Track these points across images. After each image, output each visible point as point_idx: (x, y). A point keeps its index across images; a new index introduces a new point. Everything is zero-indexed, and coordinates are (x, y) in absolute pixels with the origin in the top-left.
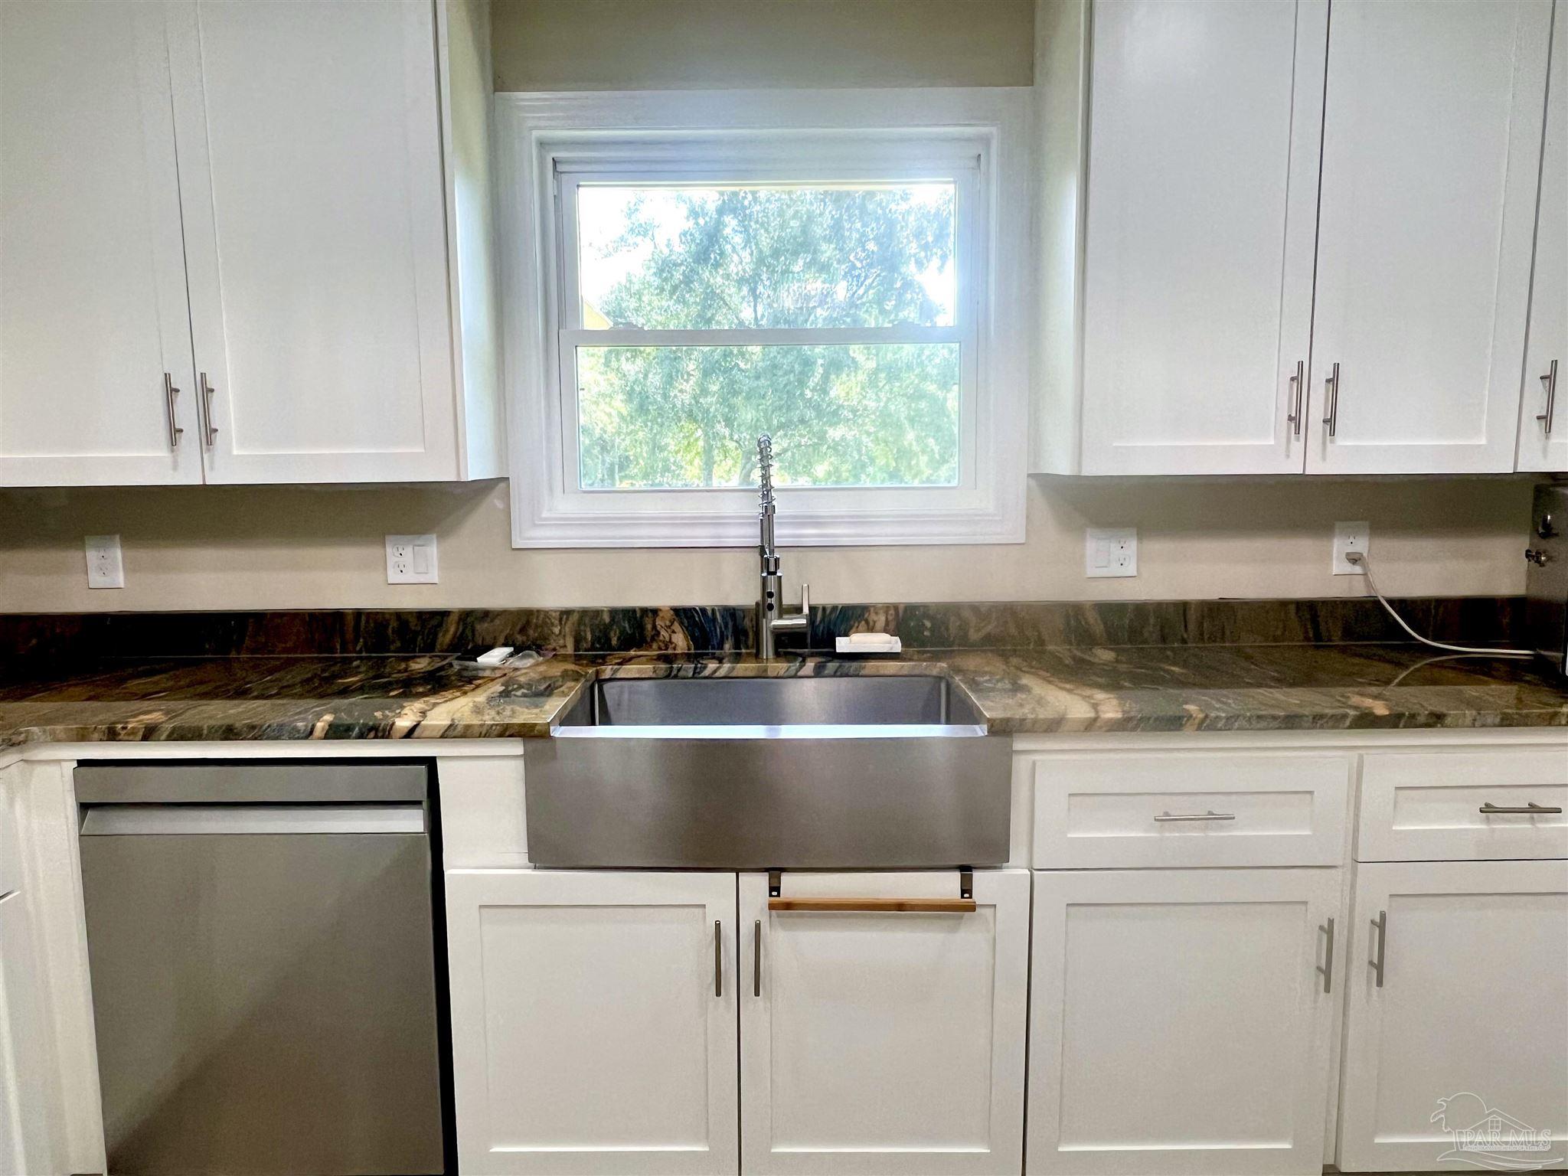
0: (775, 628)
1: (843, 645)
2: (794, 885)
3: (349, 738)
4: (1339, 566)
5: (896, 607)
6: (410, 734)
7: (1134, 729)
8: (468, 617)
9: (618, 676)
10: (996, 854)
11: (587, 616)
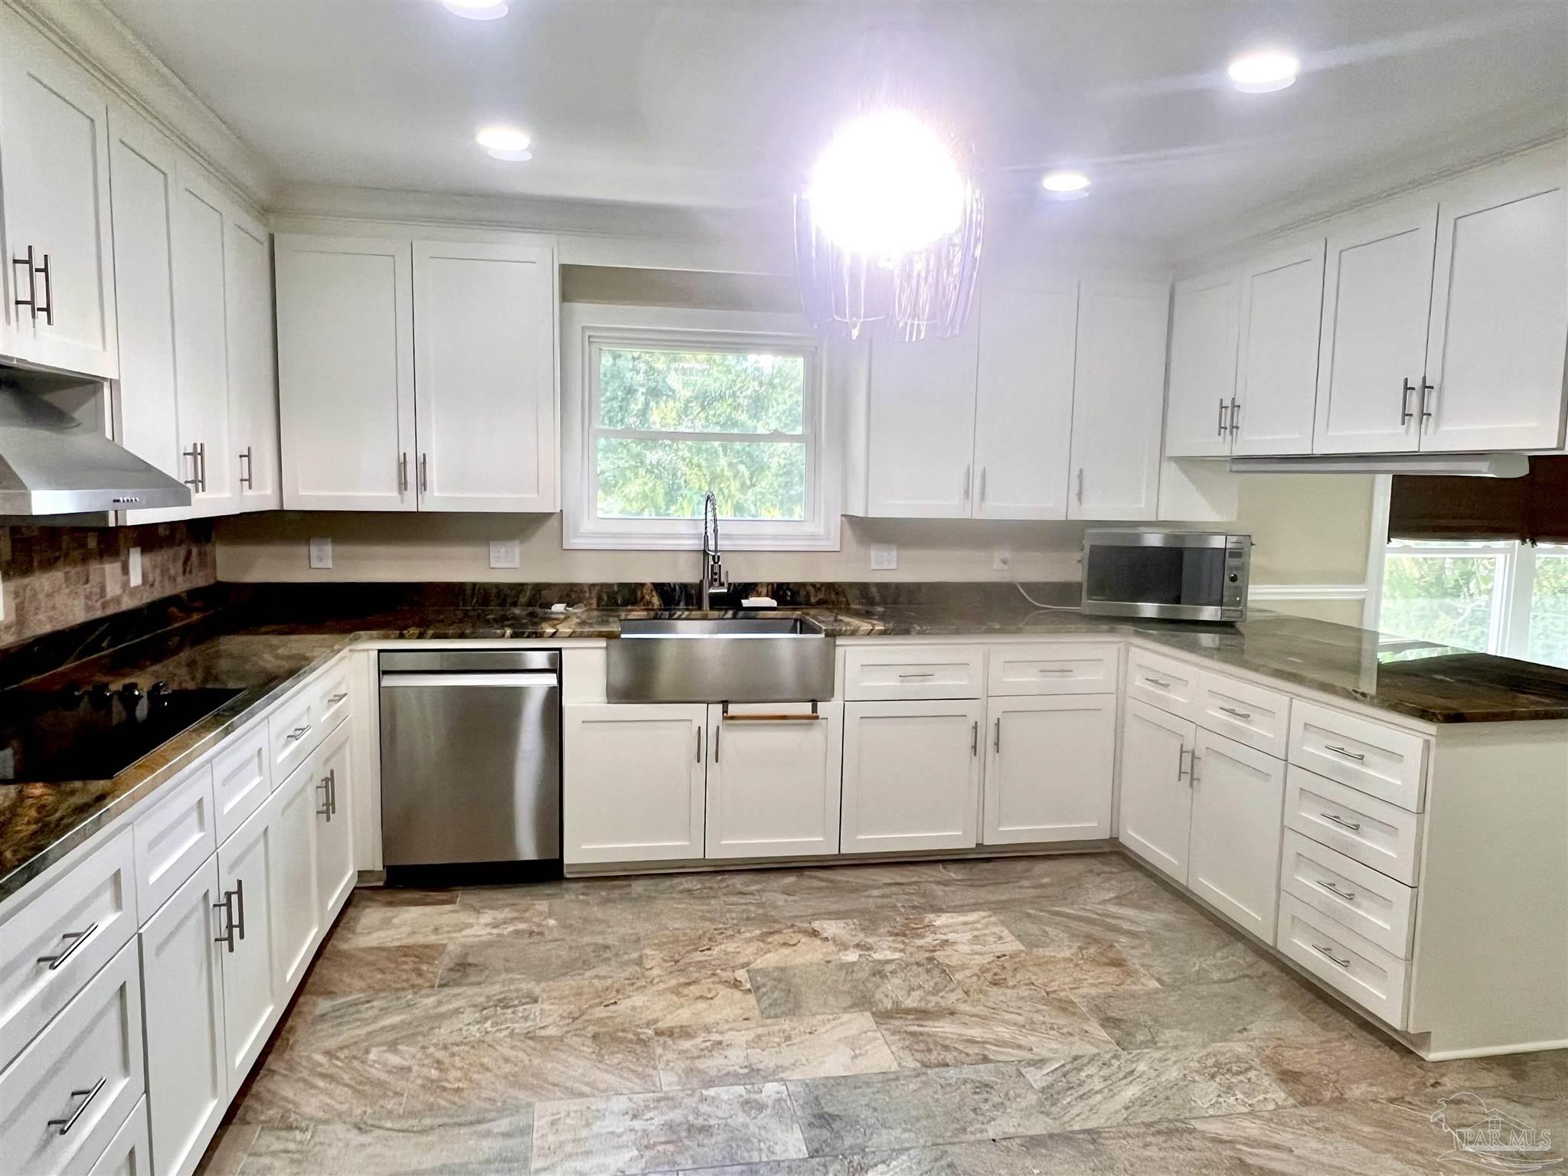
0: (711, 593)
1: (745, 603)
2: (734, 709)
3: (522, 637)
4: (997, 565)
5: (772, 584)
6: (553, 635)
7: (890, 634)
8: (539, 588)
9: (629, 617)
10: (828, 694)
11: (605, 587)
